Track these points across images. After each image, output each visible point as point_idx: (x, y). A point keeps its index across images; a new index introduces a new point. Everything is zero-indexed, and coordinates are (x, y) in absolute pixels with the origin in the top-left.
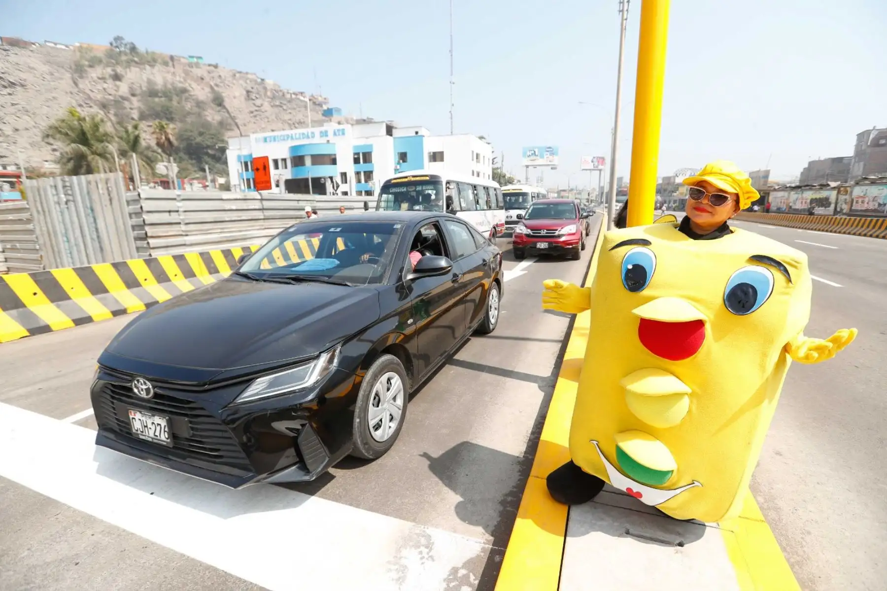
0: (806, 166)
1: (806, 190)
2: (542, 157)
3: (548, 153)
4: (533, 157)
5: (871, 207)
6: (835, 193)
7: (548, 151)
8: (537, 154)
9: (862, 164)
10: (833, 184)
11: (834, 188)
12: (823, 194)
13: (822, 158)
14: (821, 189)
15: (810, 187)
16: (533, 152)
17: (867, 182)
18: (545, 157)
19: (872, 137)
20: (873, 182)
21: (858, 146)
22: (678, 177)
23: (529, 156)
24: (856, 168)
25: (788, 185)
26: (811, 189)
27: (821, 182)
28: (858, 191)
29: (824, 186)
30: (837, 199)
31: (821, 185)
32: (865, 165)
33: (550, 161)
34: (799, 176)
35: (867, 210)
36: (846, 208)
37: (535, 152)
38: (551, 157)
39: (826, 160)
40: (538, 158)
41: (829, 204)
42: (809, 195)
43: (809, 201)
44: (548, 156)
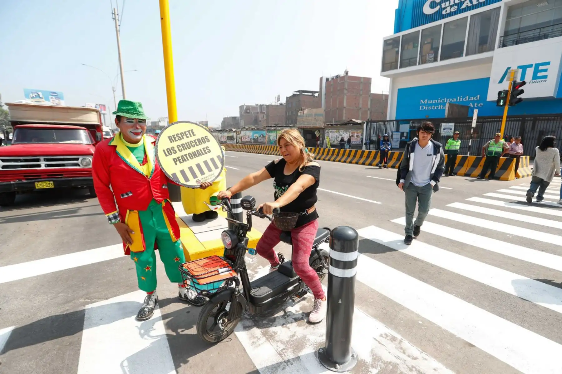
0: (223, 120)
1: (224, 132)
2: (47, 99)
3: (53, 97)
5: (248, 140)
6: (235, 134)
8: (41, 96)
9: (243, 121)
10: (234, 130)
11: (234, 131)
12: (231, 134)
13: (228, 117)
14: (230, 132)
15: (226, 131)
16: (36, 94)
17: (245, 129)
19: (244, 108)
20: (247, 130)
21: (240, 112)
22: (160, 122)
24: (241, 122)
25: (217, 129)
26: (226, 132)
27: (229, 129)
28: (243, 133)
29: (231, 130)
30: (236, 137)
31: (230, 130)
32: (244, 121)
33: (56, 104)
34: (221, 125)
35: (247, 142)
36: (240, 140)
38: (57, 101)
39: (230, 118)
40: (43, 100)
41: (233, 139)
42: (226, 134)
43: (226, 137)
44: (54, 99)
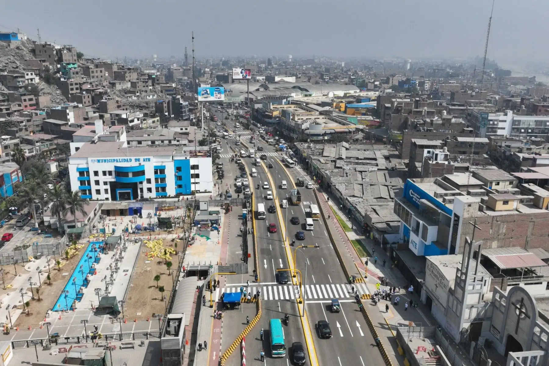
2: (212, 95)
3: (217, 92)
4: (206, 95)
7: (216, 91)
8: (208, 93)
16: (206, 91)
18: (215, 95)
23: (203, 94)
33: (218, 98)
37: (207, 91)
38: (219, 95)
40: (210, 95)
44: (217, 94)
